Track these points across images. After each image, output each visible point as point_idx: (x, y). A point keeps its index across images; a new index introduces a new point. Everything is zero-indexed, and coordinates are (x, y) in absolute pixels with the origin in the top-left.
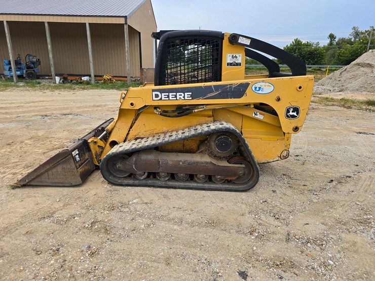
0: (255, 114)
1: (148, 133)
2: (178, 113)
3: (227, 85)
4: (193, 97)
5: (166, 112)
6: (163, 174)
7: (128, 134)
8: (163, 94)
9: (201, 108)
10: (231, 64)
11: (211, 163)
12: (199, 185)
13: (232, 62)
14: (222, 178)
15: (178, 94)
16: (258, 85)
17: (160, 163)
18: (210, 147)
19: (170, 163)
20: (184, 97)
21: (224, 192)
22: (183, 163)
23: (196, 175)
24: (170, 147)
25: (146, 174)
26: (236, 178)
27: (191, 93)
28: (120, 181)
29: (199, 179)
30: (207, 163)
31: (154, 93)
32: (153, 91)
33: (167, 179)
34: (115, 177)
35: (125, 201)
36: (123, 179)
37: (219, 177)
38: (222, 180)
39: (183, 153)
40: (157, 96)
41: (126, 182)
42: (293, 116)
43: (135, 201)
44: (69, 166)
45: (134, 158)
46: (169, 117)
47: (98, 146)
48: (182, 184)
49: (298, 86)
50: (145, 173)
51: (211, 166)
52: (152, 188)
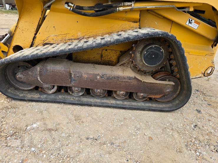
0: (190, 22)
1: (59, 38)
2: (96, 11)
5: (81, 8)
6: (77, 89)
7: (34, 38)
9: (128, 6)
11: (135, 78)
12: (118, 102)
14: (145, 95)
17: (73, 76)
18: (134, 59)
19: (85, 76)
21: (147, 112)
22: (102, 77)
23: (116, 92)
24: (86, 57)
25: (56, 88)
26: (160, 96)
28: (22, 95)
29: (118, 95)
30: (130, 78)
33: (81, 94)
34: (17, 89)
35: (23, 125)
36: (27, 92)
37: (142, 94)
38: (144, 98)
39: (101, 64)
41: (29, 96)
43: (35, 125)
45: (38, 68)
46: (85, 15)
47: (3, 51)
48: (98, 101)
50: (54, 86)
51: (134, 82)
52: (62, 105)
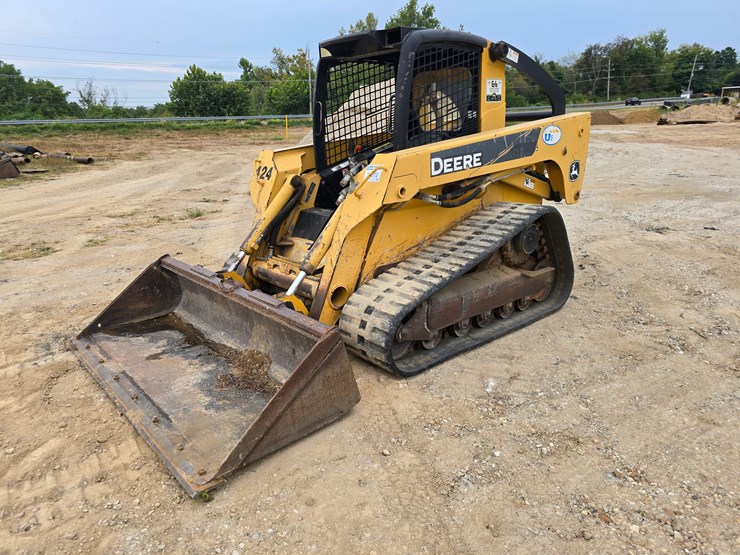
0: (527, 183)
1: (395, 253)
3: (519, 134)
4: (484, 161)
6: (465, 322)
7: (364, 263)
8: (446, 161)
10: (490, 98)
11: (523, 275)
13: (491, 94)
14: (530, 297)
15: (466, 157)
16: (547, 131)
17: (463, 302)
20: (472, 163)
23: (502, 307)
26: (542, 292)
27: (480, 154)
29: (504, 312)
31: (434, 160)
32: (433, 155)
37: (527, 298)
38: (529, 302)
40: (437, 166)
41: (422, 360)
42: (575, 177)
44: (337, 369)
45: (426, 307)
49: (580, 128)
52: (463, 357)
